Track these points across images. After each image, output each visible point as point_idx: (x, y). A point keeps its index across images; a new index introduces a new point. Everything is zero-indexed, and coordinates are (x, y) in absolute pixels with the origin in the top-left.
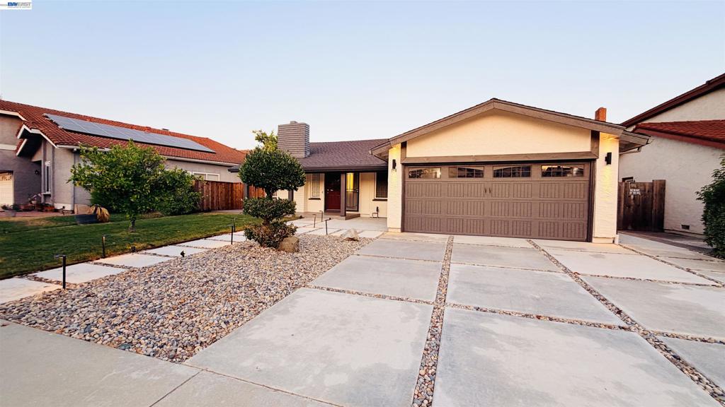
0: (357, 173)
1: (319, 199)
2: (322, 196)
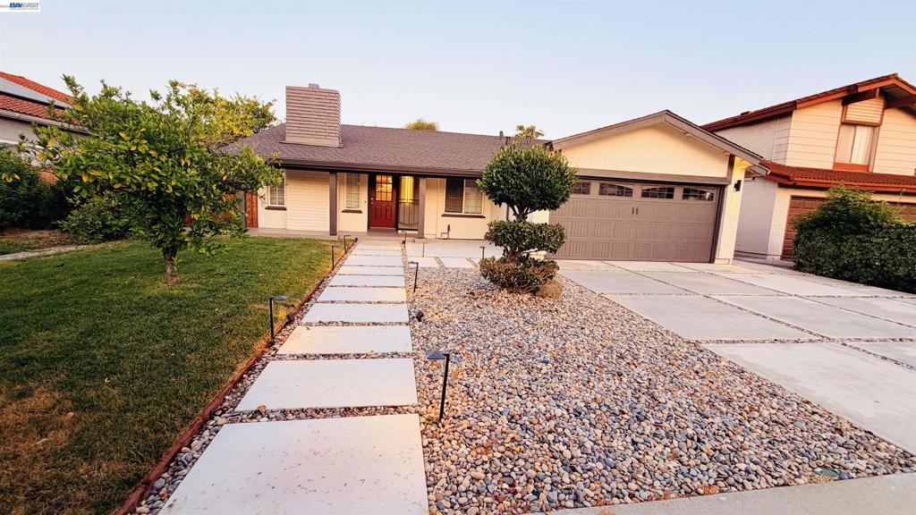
1: (360, 212)
2: (364, 208)
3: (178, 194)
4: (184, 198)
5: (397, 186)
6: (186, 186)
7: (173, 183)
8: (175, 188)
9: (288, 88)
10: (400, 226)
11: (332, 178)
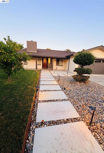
0: (52, 59)
1: (41, 65)
2: (41, 64)
3: (11, 62)
4: (12, 63)
5: (47, 60)
6: (12, 60)
7: (10, 60)
8: (10, 61)
9: (27, 41)
10: (48, 68)
11: (36, 59)
